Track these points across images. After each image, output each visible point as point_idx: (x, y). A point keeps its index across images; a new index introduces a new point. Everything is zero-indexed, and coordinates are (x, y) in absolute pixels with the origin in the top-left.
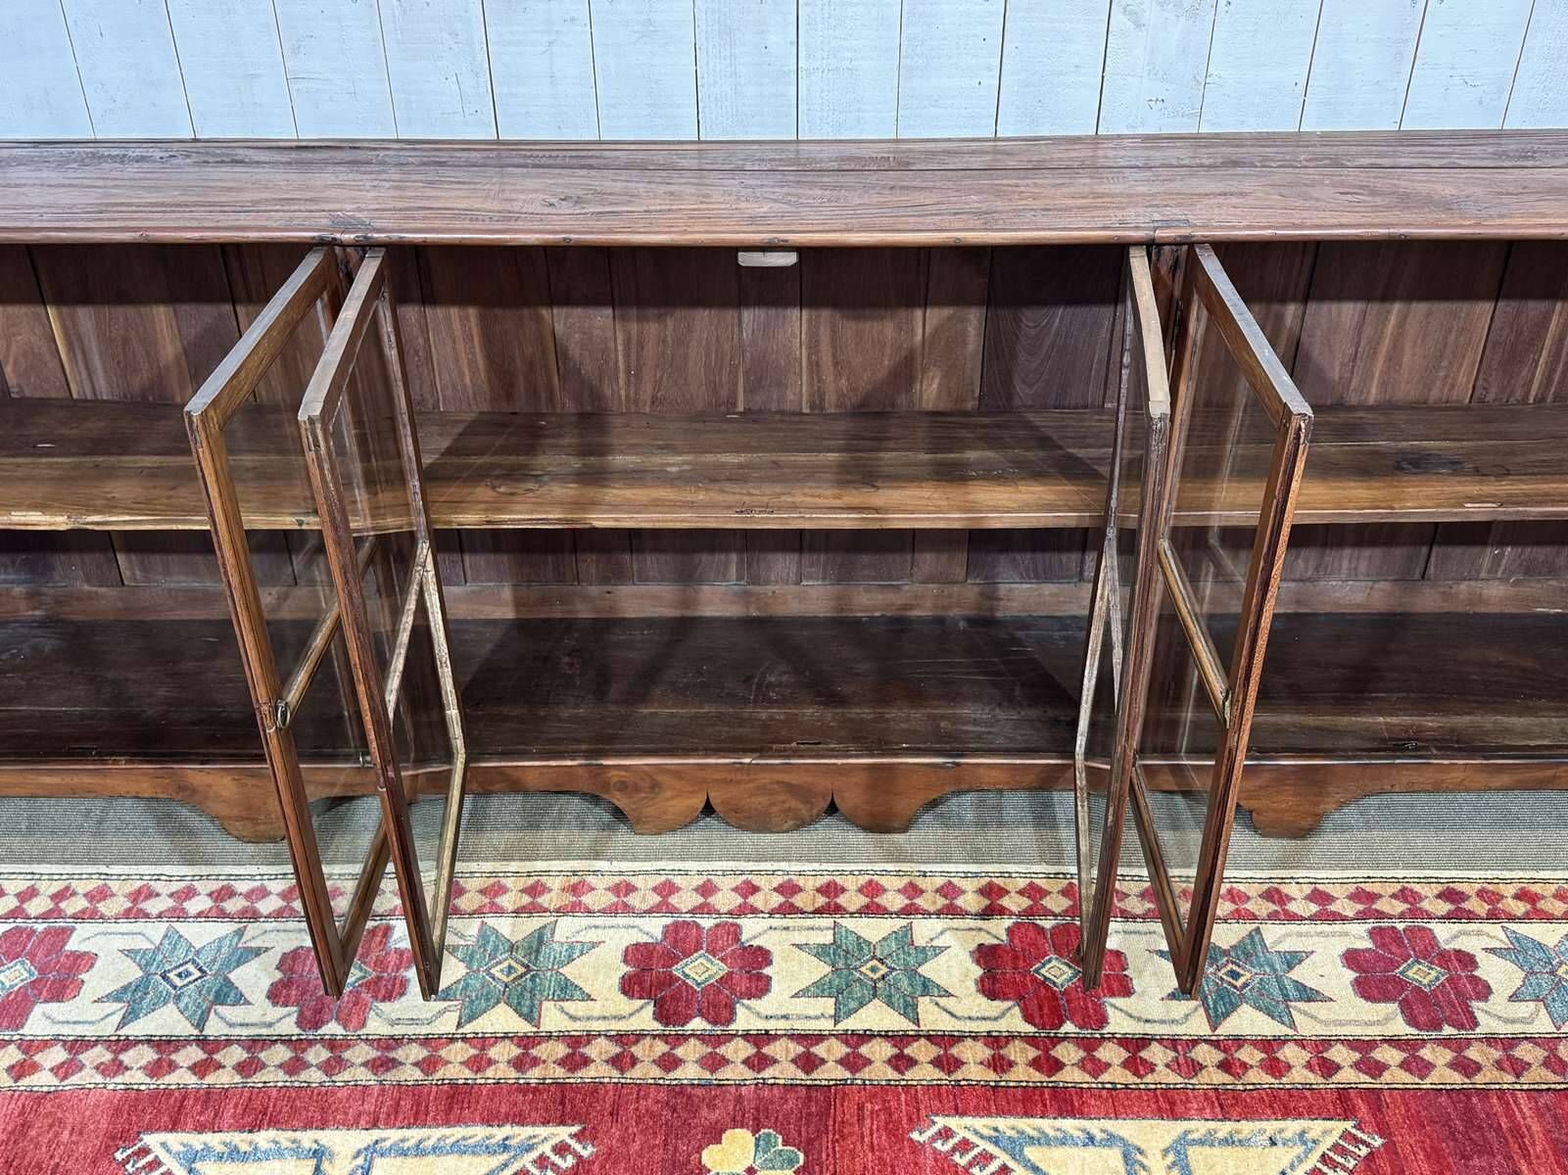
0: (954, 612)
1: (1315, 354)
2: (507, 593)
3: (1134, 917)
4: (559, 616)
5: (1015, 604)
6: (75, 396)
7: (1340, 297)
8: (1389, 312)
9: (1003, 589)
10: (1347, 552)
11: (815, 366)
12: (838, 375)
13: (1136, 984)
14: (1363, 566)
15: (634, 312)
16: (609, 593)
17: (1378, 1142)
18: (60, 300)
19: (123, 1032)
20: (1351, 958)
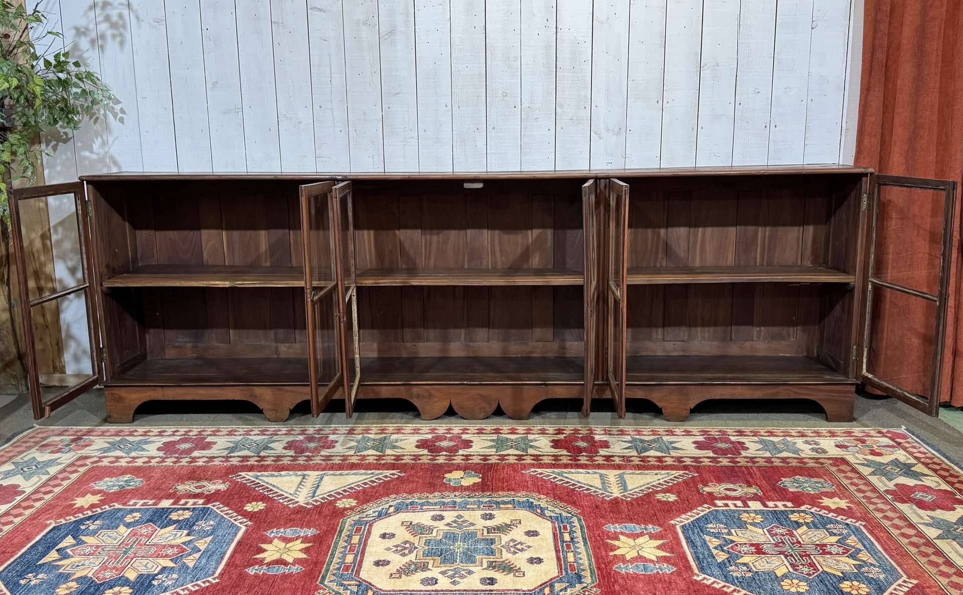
0: (550, 355)
1: (674, 246)
2: (375, 345)
3: (614, 435)
4: (395, 356)
5: (572, 351)
6: (226, 264)
7: (679, 226)
8: (698, 231)
9: (568, 344)
10: (699, 329)
11: (493, 252)
12: (502, 255)
13: (611, 446)
14: (706, 335)
15: (428, 231)
16: (415, 346)
17: (696, 474)
18: (227, 229)
19: (229, 455)
20: (695, 442)
